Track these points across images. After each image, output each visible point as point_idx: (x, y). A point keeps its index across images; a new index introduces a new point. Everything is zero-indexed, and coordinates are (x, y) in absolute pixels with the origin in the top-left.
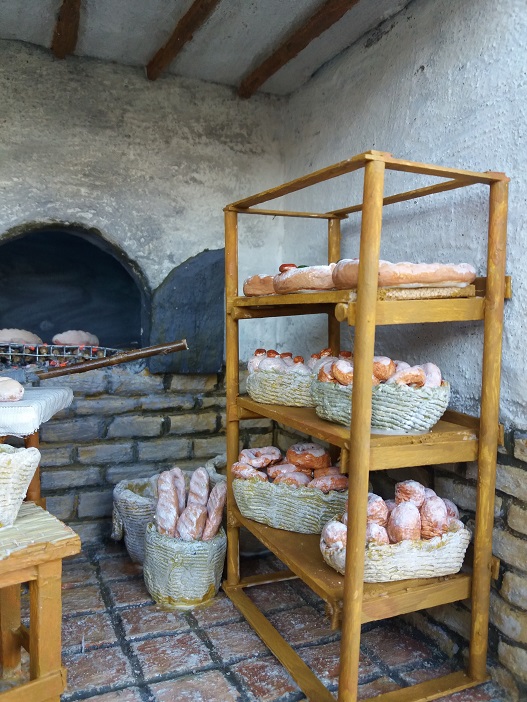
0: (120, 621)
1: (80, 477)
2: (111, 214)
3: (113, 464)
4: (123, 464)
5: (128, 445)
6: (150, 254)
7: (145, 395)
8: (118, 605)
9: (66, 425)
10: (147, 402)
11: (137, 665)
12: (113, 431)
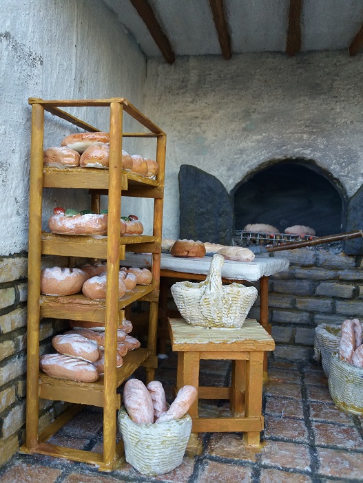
0: (309, 408)
1: (296, 317)
2: (322, 149)
3: (318, 312)
4: (324, 313)
5: (329, 302)
6: (348, 173)
7: (341, 269)
8: (310, 399)
9: (289, 283)
10: (342, 274)
11: (312, 434)
12: (319, 290)
